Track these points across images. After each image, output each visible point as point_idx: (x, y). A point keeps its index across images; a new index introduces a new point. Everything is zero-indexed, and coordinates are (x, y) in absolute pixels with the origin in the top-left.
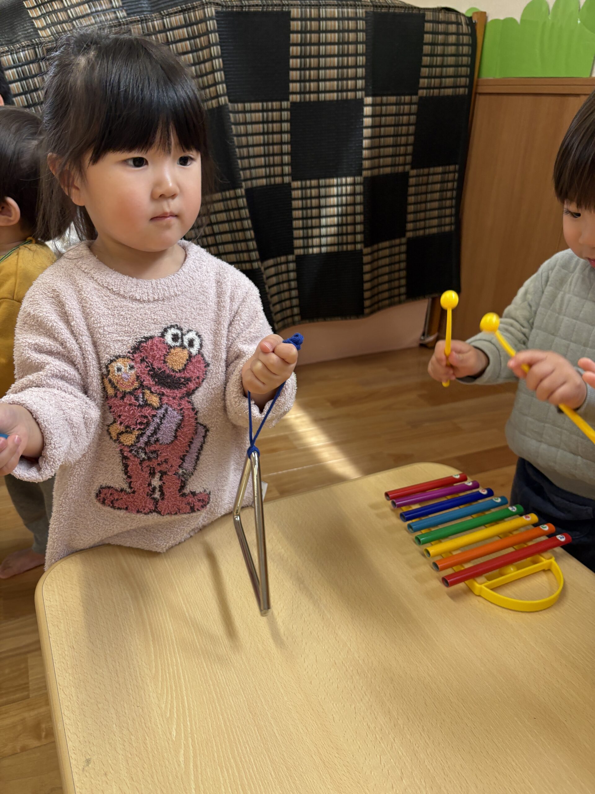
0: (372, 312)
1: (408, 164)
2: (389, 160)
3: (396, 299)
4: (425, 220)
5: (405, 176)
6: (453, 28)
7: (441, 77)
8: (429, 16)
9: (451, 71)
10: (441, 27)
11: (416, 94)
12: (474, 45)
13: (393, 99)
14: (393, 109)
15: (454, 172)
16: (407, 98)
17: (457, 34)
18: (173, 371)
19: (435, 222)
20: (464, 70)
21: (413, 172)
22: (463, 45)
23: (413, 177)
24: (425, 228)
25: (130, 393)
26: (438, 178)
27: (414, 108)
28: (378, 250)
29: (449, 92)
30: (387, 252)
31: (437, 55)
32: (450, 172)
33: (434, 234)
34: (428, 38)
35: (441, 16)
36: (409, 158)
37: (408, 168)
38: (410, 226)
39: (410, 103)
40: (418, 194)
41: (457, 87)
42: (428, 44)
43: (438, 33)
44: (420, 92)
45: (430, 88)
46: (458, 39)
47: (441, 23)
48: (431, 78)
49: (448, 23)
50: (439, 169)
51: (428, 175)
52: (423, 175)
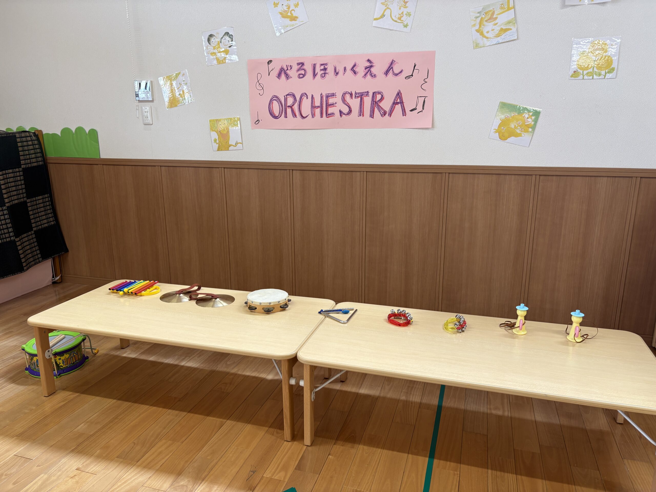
0: (28, 269)
1: (25, 197)
2: (15, 197)
3: (37, 261)
4: (40, 221)
5: (25, 203)
6: (29, 139)
7: (30, 159)
8: (17, 135)
9: (33, 156)
10: (24, 139)
12: (40, 143)
13: (11, 171)
14: (12, 175)
15: (48, 197)
16: (17, 170)
17: (32, 141)
19: (45, 221)
20: (39, 155)
21: (28, 201)
22: (35, 144)
24: (41, 225)
26: (41, 201)
27: (21, 173)
28: (22, 239)
29: (35, 164)
30: (26, 239)
31: (26, 151)
32: (46, 198)
33: (46, 227)
34: (19, 144)
35: (23, 135)
36: (25, 195)
37: (25, 199)
38: (34, 225)
39: (19, 172)
40: (33, 210)
41: (38, 162)
42: (21, 147)
43: (23, 142)
44: (22, 166)
45: (26, 164)
46: (32, 143)
47: (23, 137)
48: (26, 160)
49: (26, 137)
50: (41, 197)
51: (36, 200)
52: (33, 201)
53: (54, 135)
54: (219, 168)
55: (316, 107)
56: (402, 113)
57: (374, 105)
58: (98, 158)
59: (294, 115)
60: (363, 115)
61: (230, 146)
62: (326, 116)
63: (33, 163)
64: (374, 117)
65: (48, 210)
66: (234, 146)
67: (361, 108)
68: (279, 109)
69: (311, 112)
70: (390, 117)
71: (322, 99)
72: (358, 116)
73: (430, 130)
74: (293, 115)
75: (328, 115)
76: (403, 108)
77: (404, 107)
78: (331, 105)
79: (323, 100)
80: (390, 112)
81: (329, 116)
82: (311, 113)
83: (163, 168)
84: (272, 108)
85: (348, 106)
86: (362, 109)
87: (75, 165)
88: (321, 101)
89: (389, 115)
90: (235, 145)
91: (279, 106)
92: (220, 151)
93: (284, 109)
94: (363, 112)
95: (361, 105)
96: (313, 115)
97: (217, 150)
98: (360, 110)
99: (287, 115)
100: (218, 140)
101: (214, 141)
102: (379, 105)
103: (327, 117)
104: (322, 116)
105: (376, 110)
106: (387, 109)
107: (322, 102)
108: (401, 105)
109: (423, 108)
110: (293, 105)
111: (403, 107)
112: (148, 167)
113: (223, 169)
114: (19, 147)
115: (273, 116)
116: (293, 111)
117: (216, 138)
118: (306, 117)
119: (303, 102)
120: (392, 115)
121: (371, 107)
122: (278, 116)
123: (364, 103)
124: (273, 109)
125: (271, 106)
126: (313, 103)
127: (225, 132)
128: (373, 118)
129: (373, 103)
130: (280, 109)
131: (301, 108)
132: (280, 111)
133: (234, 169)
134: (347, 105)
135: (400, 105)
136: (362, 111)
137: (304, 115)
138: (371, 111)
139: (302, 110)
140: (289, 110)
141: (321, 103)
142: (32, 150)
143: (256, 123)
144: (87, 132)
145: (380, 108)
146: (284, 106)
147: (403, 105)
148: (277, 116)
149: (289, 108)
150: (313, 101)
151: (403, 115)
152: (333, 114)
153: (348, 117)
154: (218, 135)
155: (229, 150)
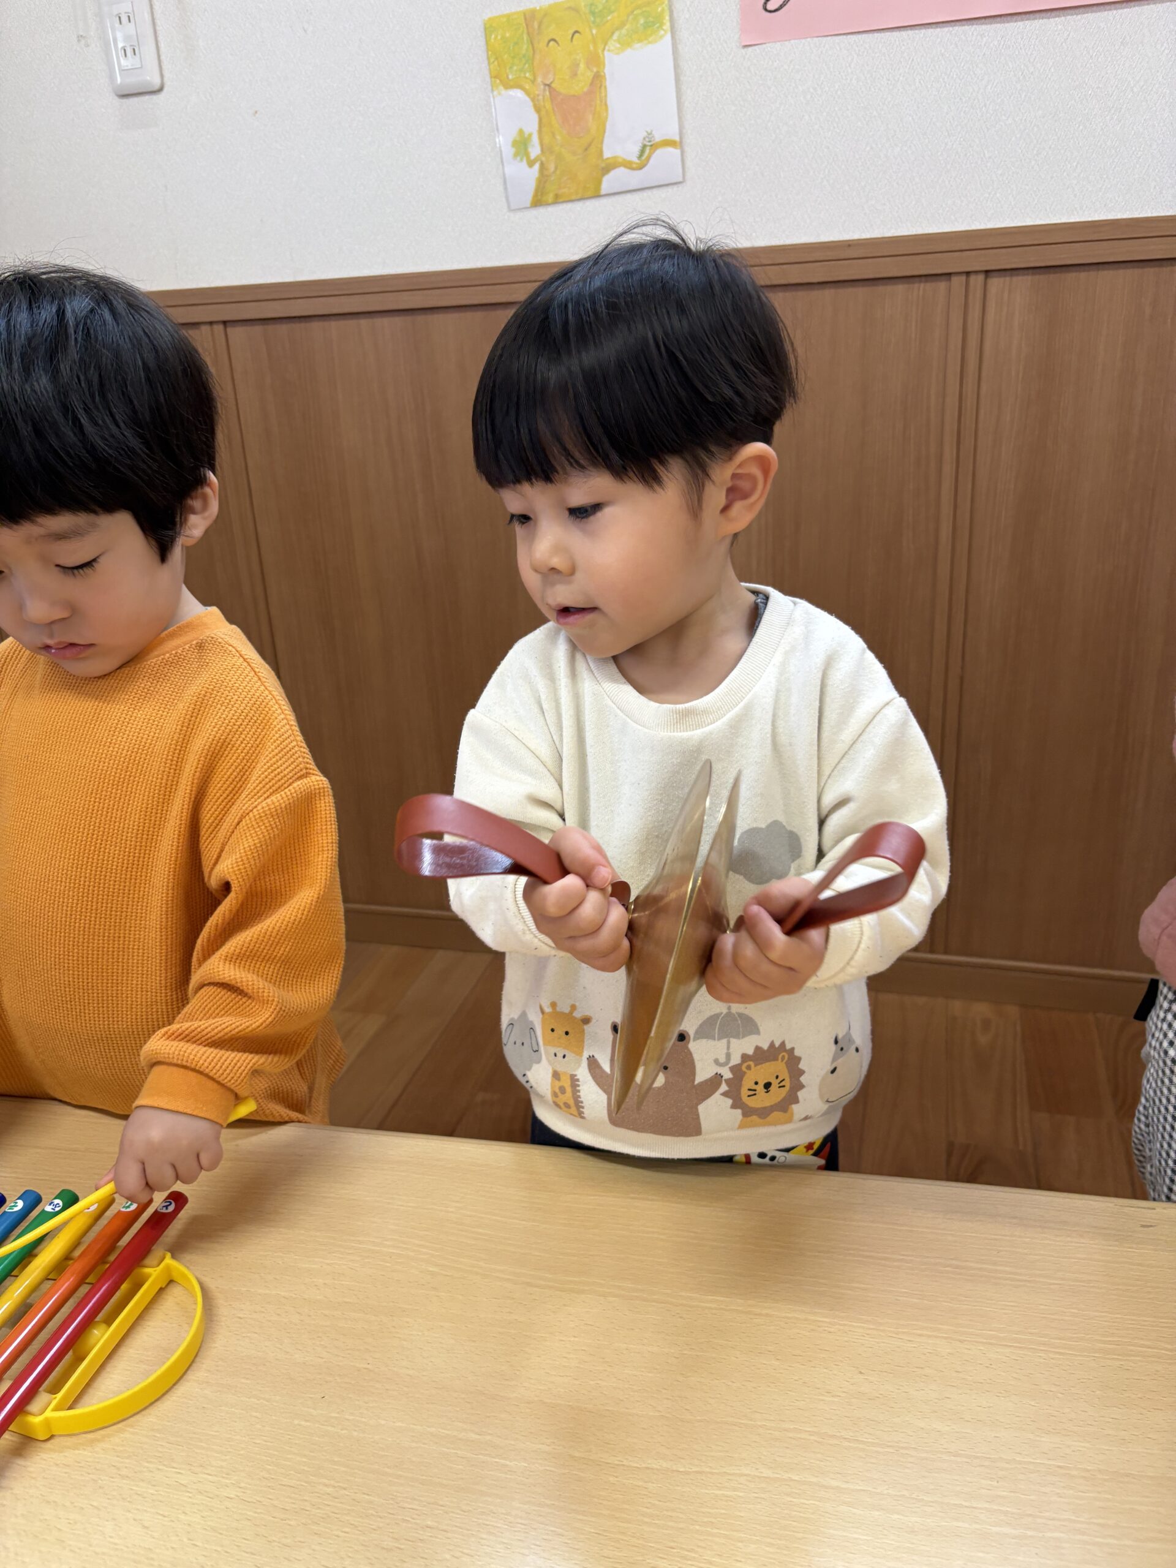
61: (608, 167)
66: (628, 165)
83: (236, 333)
90: (637, 161)
92: (550, 209)
97: (528, 203)
100: (535, 139)
101: (513, 150)
117: (527, 131)
127: (580, 88)
143: (773, 5)
154: (538, 110)
155: (603, 192)
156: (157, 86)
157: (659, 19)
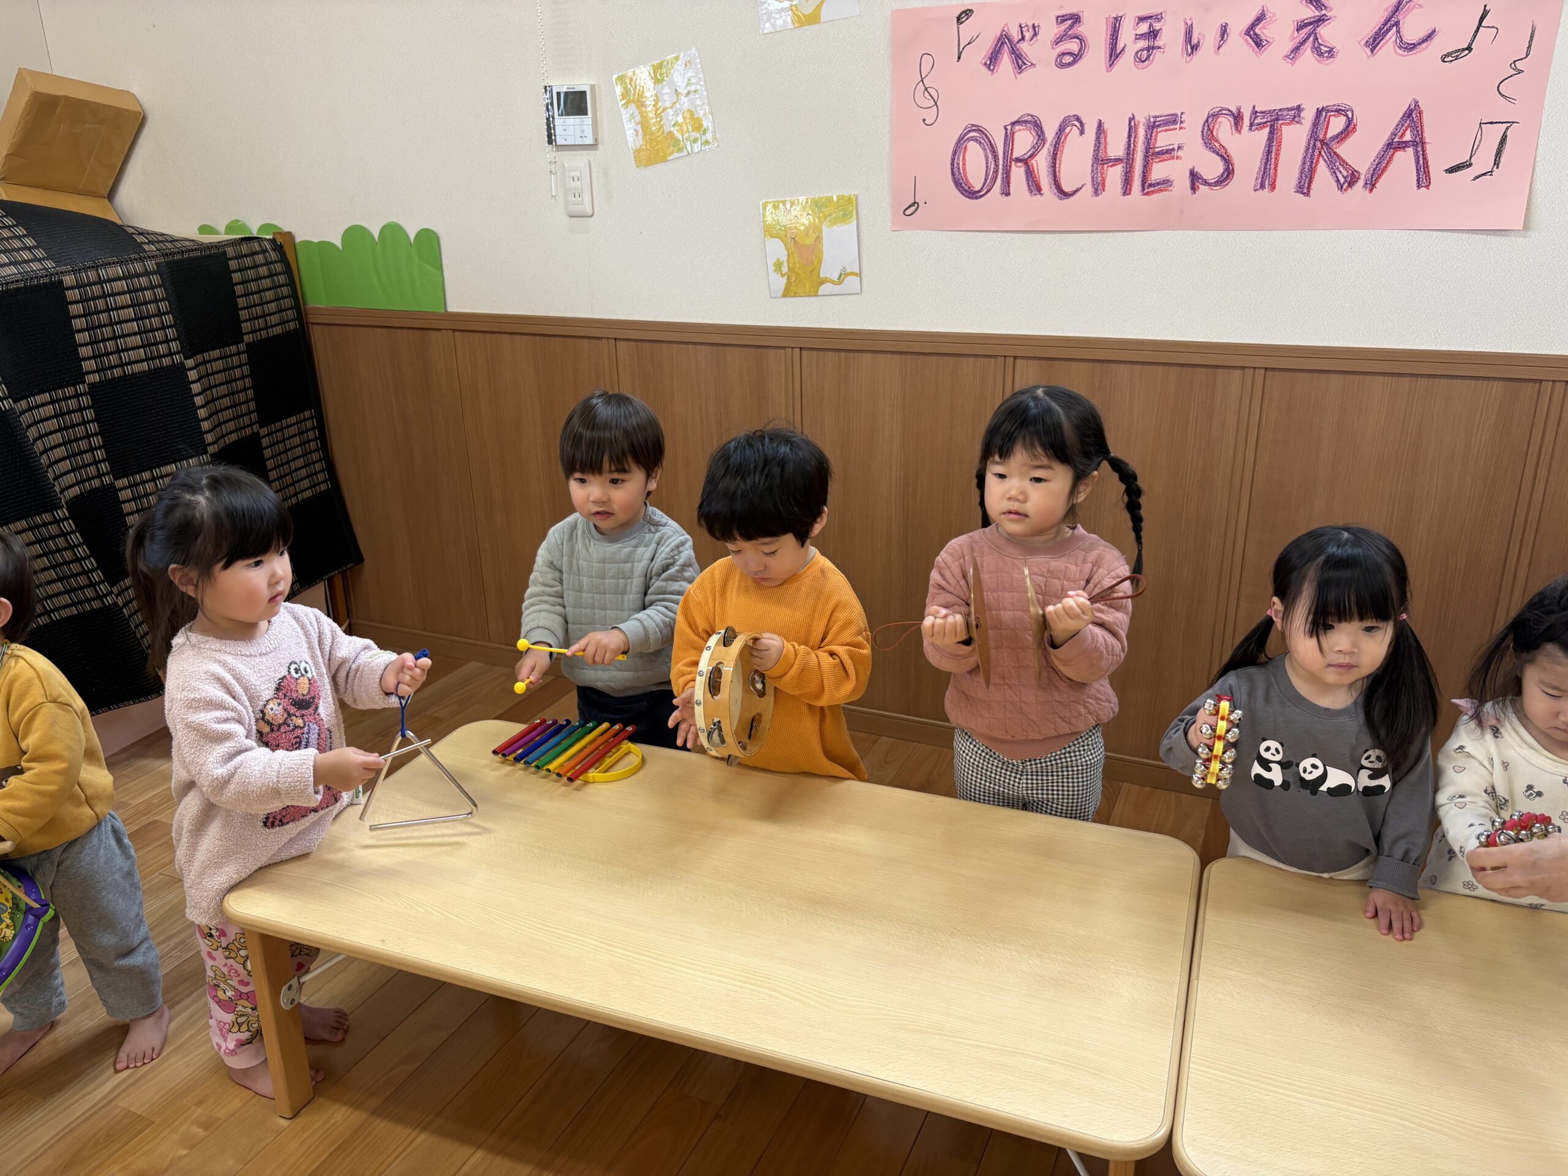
1: (255, 423)
2: (231, 426)
4: (293, 484)
5: (256, 437)
6: (260, 258)
7: (264, 316)
8: (230, 252)
9: (273, 307)
10: (248, 261)
11: (242, 341)
12: (288, 271)
13: (216, 353)
14: (220, 365)
15: (311, 418)
16: (233, 349)
17: (267, 263)
18: (304, 695)
19: (306, 483)
21: (264, 431)
22: (277, 274)
23: (265, 436)
24: (296, 494)
25: (284, 723)
26: (294, 430)
27: (244, 358)
29: (278, 330)
31: (252, 293)
32: (305, 420)
33: (309, 499)
34: (236, 277)
35: (245, 249)
36: (254, 416)
37: (256, 427)
39: (238, 353)
40: (276, 456)
41: (285, 322)
42: (239, 284)
43: (246, 269)
44: (246, 338)
45: (256, 331)
46: (269, 270)
47: (246, 256)
48: (253, 319)
49: (253, 254)
50: (293, 419)
51: (282, 429)
52: (276, 432)
53: (325, 246)
54: (785, 347)
55: (1110, 160)
56: (1416, 178)
57: (1316, 153)
58: (442, 311)
59: (1034, 186)
60: (1273, 187)
61: (822, 282)
62: (1143, 189)
63: (272, 326)
64: (1311, 191)
65: (311, 452)
66: (833, 282)
67: (1266, 164)
68: (985, 169)
69: (1093, 177)
70: (1371, 190)
71: (1133, 135)
72: (1255, 190)
73: (1513, 238)
74: (1029, 186)
75: (1151, 185)
76: (1421, 162)
77: (1425, 159)
78: (1163, 154)
79: (1135, 137)
80: (1372, 175)
81: (1152, 189)
82: (1090, 179)
83: (620, 344)
84: (964, 164)
85: (1222, 157)
86: (1273, 166)
87: (379, 330)
88: (1130, 141)
89: (1366, 184)
90: (837, 281)
91: (987, 160)
92: (792, 299)
93: (1001, 167)
94: (1275, 175)
95: (1269, 152)
96: (1098, 187)
97: (781, 295)
98: (1265, 169)
99: (1009, 187)
100: (785, 263)
101: (774, 269)
102: (1335, 153)
103: (1146, 194)
104: (1127, 190)
105: (1322, 168)
106: (1363, 165)
107: (1132, 146)
108: (1417, 152)
109: (1497, 163)
110: (1032, 156)
111: (1421, 159)
112: (578, 340)
113: (798, 350)
114: (237, 284)
115: (966, 190)
116: (1030, 175)
117: (781, 260)
118: (1075, 192)
119: (1066, 146)
120: (1377, 186)
121: (1305, 157)
122: (979, 191)
123: (1279, 145)
124: (964, 169)
125: (961, 158)
126: (1102, 146)
127: (809, 241)
128: (1307, 194)
129: (1314, 145)
130: (987, 167)
131: (1057, 165)
132: (987, 175)
133: (830, 353)
134: (1218, 154)
135: (1410, 151)
136: (1272, 171)
137: (1067, 188)
138: (1302, 173)
139: (1062, 171)
140: (1018, 173)
141: (1129, 145)
142: (268, 289)
143: (908, 212)
144: (412, 236)
145: (1335, 161)
146: (1004, 158)
147: (1423, 151)
148: (977, 188)
149: (1019, 164)
150: (1102, 141)
151: (1419, 187)
152: (1165, 184)
153: (1218, 192)
154: (787, 249)
155: (819, 294)
156: (590, 213)
157: (851, 212)
